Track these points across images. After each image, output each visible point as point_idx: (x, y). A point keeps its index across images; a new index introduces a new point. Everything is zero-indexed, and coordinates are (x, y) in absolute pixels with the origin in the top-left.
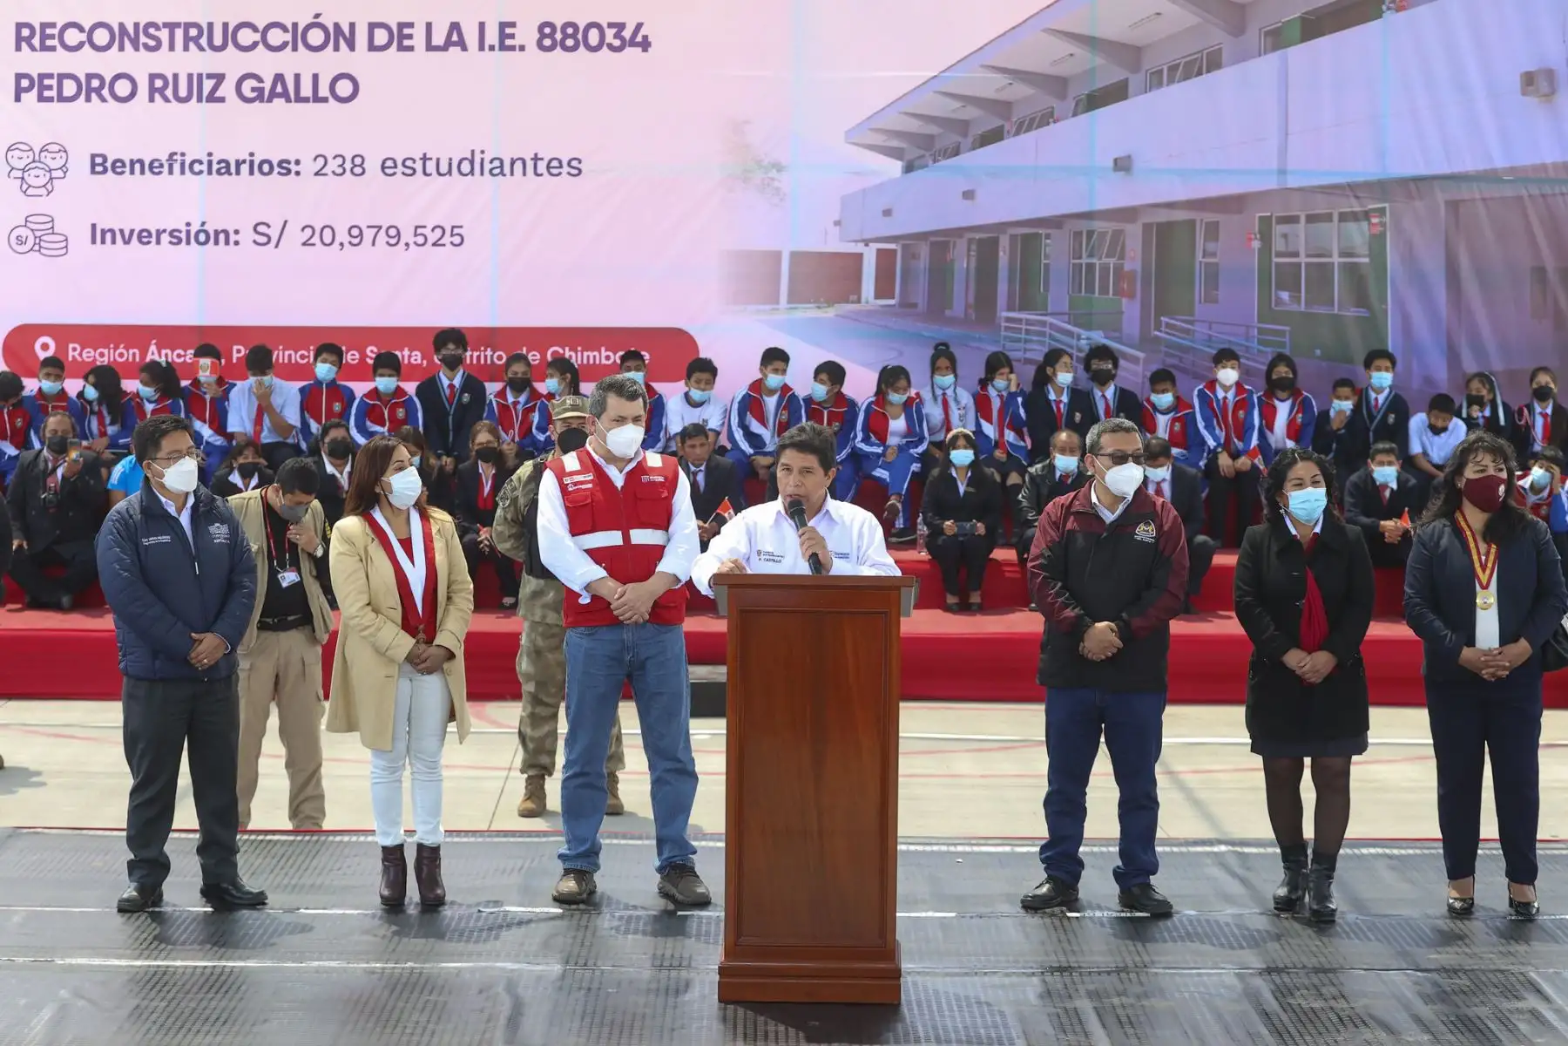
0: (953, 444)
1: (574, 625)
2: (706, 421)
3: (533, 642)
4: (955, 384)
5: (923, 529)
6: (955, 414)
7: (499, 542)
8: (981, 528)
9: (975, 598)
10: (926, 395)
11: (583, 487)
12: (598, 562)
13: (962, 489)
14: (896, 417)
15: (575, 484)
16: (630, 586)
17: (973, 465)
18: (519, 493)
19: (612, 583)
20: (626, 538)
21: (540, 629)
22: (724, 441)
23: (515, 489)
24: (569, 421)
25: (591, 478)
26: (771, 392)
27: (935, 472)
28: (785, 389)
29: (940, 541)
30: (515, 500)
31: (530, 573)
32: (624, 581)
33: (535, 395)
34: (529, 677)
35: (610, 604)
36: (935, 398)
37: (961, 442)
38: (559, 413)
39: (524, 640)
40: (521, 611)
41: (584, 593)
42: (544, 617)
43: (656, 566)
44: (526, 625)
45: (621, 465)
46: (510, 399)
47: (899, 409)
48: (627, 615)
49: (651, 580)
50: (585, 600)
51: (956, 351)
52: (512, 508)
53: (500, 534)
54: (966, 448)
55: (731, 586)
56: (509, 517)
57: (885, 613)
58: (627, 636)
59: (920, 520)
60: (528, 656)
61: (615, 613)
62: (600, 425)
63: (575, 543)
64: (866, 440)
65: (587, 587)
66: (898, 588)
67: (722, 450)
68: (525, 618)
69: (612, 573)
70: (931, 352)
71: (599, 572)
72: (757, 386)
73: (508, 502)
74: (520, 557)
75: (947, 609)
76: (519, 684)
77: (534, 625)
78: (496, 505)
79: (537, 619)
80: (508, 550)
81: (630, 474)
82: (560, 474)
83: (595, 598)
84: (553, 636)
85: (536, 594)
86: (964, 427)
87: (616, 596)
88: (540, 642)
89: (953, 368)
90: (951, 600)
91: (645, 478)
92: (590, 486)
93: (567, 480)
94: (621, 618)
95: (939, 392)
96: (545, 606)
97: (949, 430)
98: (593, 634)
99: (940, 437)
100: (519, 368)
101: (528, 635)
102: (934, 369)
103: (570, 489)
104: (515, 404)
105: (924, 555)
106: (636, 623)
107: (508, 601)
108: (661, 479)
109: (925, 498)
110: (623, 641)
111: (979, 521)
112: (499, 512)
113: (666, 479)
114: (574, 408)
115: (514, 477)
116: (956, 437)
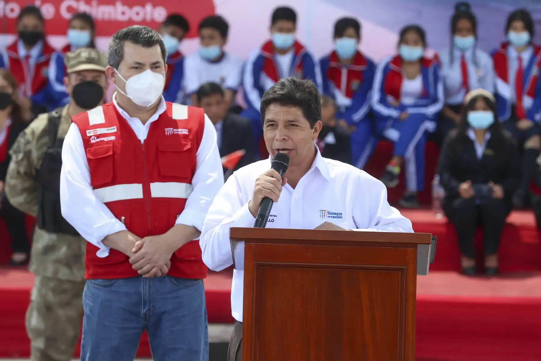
0: (472, 105)
1: (94, 276)
2: (223, 80)
3: (42, 296)
4: (475, 46)
5: (439, 192)
6: (473, 75)
7: (13, 196)
8: (498, 191)
9: (492, 262)
10: (444, 58)
11: (105, 139)
12: (118, 216)
13: (480, 150)
14: (412, 78)
15: (98, 136)
16: (147, 239)
17: (493, 128)
18: (33, 147)
19: (131, 237)
20: (147, 191)
21: (52, 284)
22: (240, 100)
23: (28, 142)
24: (86, 74)
25: (115, 130)
26: (283, 51)
27: (453, 133)
28: (297, 46)
29: (457, 203)
30: (28, 155)
31: (44, 227)
32: (141, 235)
33: (48, 50)
34: (38, 333)
35: (128, 258)
36: (452, 60)
37: (480, 104)
38: (74, 66)
39: (34, 295)
40: (33, 267)
41: (101, 246)
42: (56, 272)
43: (176, 219)
44: (37, 281)
45: (145, 115)
46: (22, 51)
47: (416, 68)
48: (145, 269)
49: (170, 233)
50: (103, 253)
51: (476, 11)
52: (25, 163)
53: (13, 188)
54: (485, 109)
55: (247, 241)
56: (22, 170)
57: (401, 270)
58: (144, 289)
59: (436, 180)
60: (39, 311)
61: (134, 267)
62: (119, 75)
63: (97, 196)
64: (383, 101)
65: (105, 240)
66: (415, 245)
67: (238, 109)
68: (36, 273)
69: (130, 227)
70: (450, 12)
71: (118, 226)
72: (269, 47)
73: (21, 156)
74: (33, 211)
75: (462, 272)
76: (27, 341)
77: (45, 280)
78: (8, 159)
79: (49, 273)
80: (21, 204)
81: (154, 125)
82: (84, 127)
83: (112, 252)
84: (64, 291)
85: (49, 249)
86: (484, 87)
87: (134, 249)
88: (51, 297)
89: (473, 30)
90: (467, 263)
91: (169, 131)
92: (113, 138)
93: (90, 133)
94: (139, 272)
95: (457, 54)
96: (58, 261)
97: (468, 90)
98: (111, 286)
99: (458, 99)
100: (29, 22)
101: (39, 291)
102: (455, 30)
103: (93, 141)
104: (28, 57)
105: (439, 217)
106: (155, 276)
107: (18, 257)
108: (185, 132)
109: (442, 159)
110: (139, 294)
111: (496, 182)
112: (12, 166)
113: (190, 131)
114: (90, 61)
115: (28, 131)
116: (474, 100)
